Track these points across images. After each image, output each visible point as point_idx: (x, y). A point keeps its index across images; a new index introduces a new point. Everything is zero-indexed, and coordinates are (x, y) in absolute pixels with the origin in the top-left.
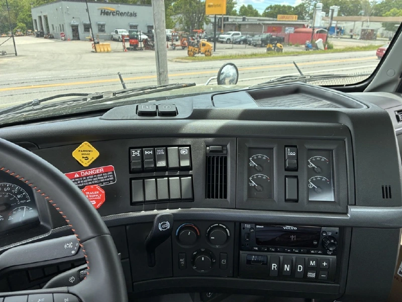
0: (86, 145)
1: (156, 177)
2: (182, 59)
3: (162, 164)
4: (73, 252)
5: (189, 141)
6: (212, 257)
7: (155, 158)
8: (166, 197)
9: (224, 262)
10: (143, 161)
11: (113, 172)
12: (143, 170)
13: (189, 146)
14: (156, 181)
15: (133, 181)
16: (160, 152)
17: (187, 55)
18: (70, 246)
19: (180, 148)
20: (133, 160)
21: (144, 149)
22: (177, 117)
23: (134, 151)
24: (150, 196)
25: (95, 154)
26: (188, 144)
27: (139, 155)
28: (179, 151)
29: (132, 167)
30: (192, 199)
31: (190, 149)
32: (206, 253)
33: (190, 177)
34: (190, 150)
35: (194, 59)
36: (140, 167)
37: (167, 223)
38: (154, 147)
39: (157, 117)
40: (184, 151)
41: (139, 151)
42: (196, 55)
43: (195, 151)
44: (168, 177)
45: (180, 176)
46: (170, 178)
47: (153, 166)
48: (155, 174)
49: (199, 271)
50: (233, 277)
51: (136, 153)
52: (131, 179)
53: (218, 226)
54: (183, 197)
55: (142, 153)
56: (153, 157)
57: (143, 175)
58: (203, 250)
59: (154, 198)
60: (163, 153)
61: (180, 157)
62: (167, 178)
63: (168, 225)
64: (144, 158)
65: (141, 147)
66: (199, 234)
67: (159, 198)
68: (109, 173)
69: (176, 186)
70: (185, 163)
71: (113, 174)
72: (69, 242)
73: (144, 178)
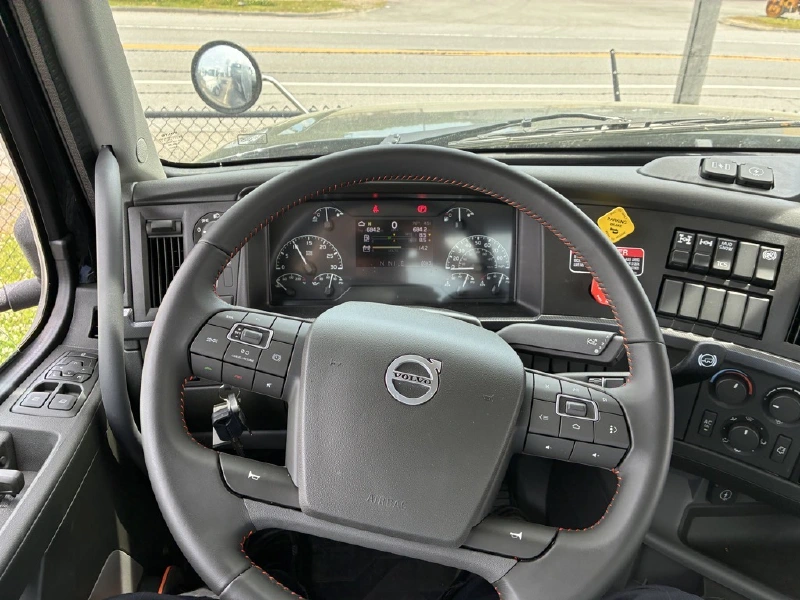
0: (619, 213)
1: (707, 284)
2: (750, 20)
3: (722, 265)
4: (597, 351)
5: (783, 239)
6: (762, 436)
7: (714, 253)
8: (715, 319)
9: (781, 450)
10: (692, 253)
11: (641, 259)
12: (689, 268)
13: (782, 247)
14: (705, 291)
15: (667, 280)
16: (727, 245)
17: (764, 13)
18: (594, 343)
19: (763, 247)
20: (677, 248)
21: (699, 235)
22: (771, 192)
23: (681, 235)
24: (689, 309)
25: (628, 228)
26: (781, 243)
27: (689, 243)
28: (760, 251)
29: (673, 259)
30: (759, 336)
31: (782, 253)
32: (755, 425)
33: (767, 300)
34: (781, 255)
35: (779, 25)
36: (686, 261)
37: (715, 358)
38: (717, 236)
39: (734, 186)
40: (770, 255)
41: (690, 237)
42: (785, 15)
43: (791, 257)
44: (728, 288)
45: (750, 293)
46: (730, 292)
47: (707, 265)
48: (705, 278)
49: (731, 449)
50: (789, 480)
51: (685, 239)
52: (665, 277)
53: (792, 393)
54: (744, 328)
55: (694, 241)
56: (711, 251)
57: (685, 275)
58: (750, 419)
59: (695, 316)
60: (731, 249)
61: (759, 262)
62: (724, 291)
63: (714, 362)
64: (696, 249)
65: (697, 232)
66: (750, 393)
67: (703, 317)
68: (634, 260)
69: (737, 307)
70: (766, 275)
71: (641, 263)
72: (593, 337)
73: (685, 280)
